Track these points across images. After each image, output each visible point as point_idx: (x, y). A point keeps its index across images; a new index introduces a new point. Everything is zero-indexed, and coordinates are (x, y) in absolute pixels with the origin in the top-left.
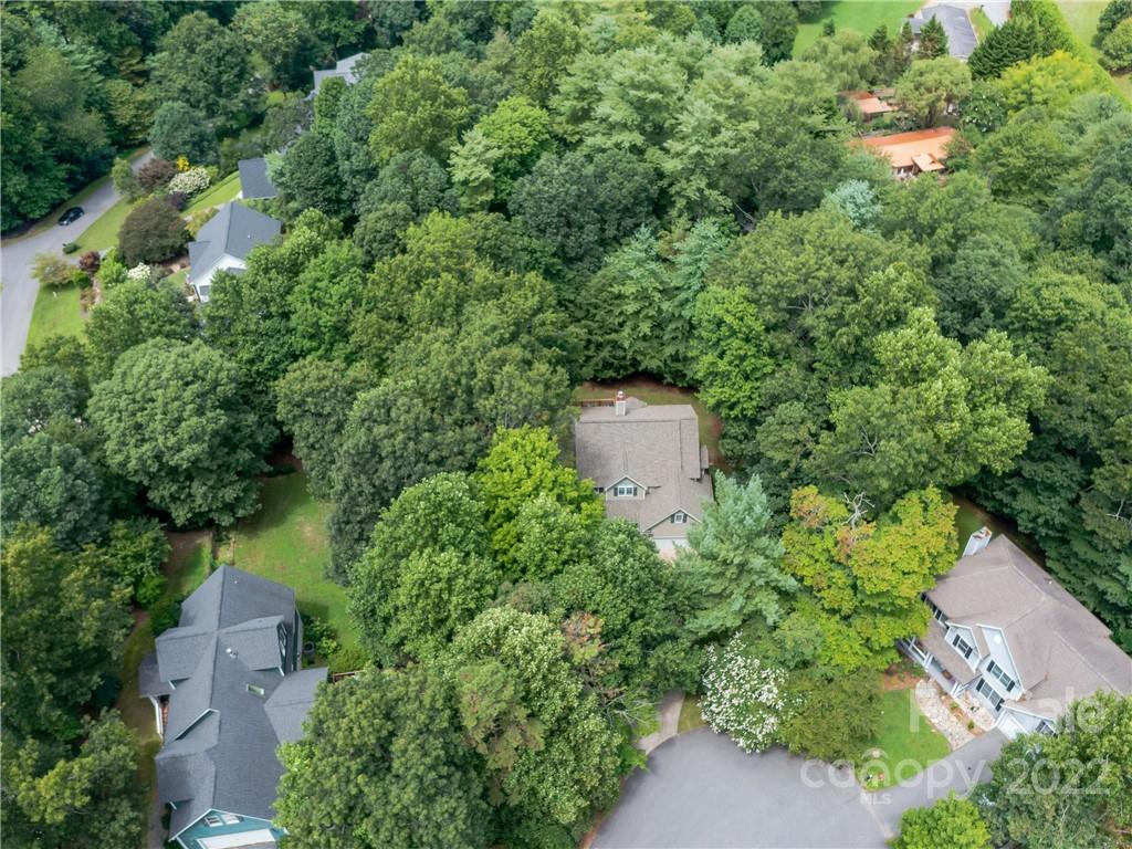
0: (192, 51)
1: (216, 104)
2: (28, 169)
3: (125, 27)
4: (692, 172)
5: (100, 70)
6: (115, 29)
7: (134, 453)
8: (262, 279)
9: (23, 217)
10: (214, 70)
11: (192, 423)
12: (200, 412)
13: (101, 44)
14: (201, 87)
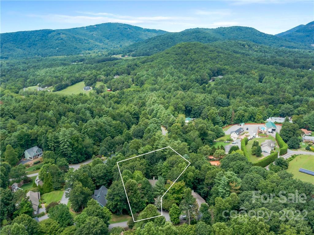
0: (107, 142)
1: (109, 149)
2: (81, 155)
3: (98, 138)
4: (168, 154)
5: (93, 144)
6: (97, 138)
7: (95, 174)
8: (113, 159)
9: (78, 161)
10: (110, 144)
11: (103, 171)
12: (104, 170)
13: (94, 140)
14: (108, 146)
